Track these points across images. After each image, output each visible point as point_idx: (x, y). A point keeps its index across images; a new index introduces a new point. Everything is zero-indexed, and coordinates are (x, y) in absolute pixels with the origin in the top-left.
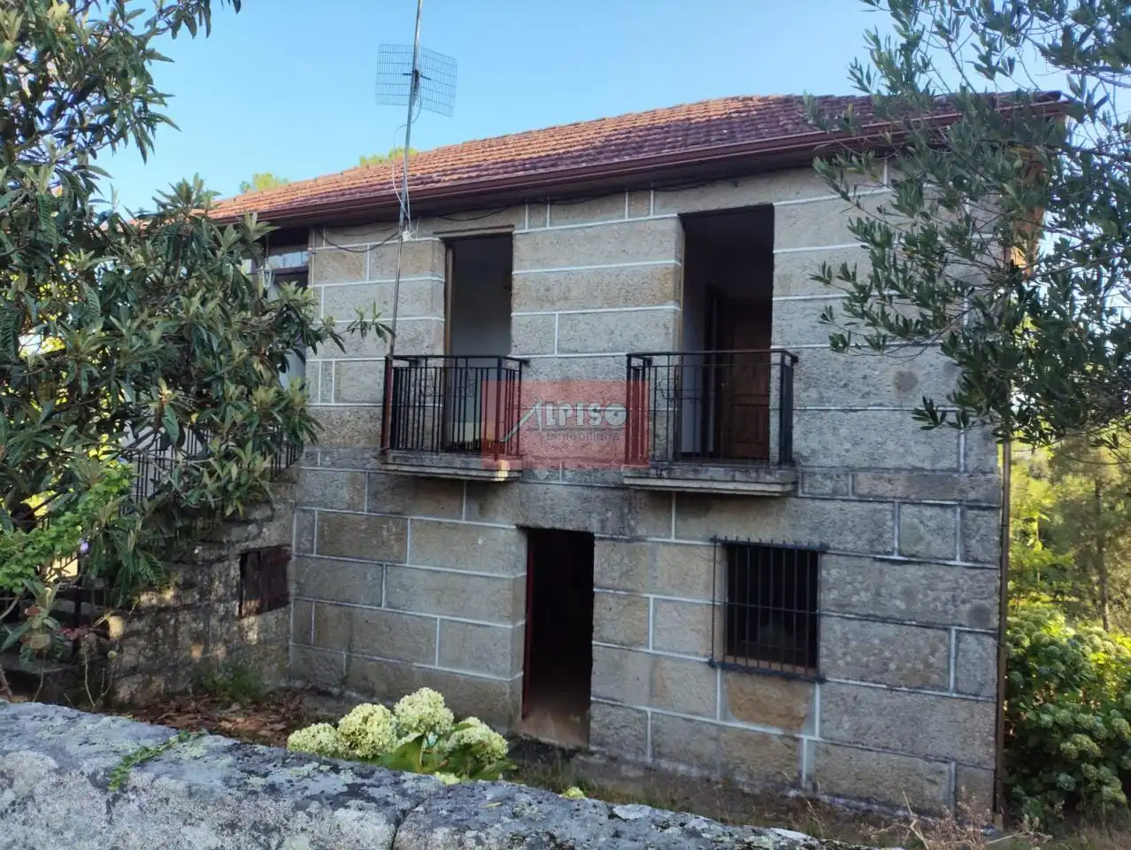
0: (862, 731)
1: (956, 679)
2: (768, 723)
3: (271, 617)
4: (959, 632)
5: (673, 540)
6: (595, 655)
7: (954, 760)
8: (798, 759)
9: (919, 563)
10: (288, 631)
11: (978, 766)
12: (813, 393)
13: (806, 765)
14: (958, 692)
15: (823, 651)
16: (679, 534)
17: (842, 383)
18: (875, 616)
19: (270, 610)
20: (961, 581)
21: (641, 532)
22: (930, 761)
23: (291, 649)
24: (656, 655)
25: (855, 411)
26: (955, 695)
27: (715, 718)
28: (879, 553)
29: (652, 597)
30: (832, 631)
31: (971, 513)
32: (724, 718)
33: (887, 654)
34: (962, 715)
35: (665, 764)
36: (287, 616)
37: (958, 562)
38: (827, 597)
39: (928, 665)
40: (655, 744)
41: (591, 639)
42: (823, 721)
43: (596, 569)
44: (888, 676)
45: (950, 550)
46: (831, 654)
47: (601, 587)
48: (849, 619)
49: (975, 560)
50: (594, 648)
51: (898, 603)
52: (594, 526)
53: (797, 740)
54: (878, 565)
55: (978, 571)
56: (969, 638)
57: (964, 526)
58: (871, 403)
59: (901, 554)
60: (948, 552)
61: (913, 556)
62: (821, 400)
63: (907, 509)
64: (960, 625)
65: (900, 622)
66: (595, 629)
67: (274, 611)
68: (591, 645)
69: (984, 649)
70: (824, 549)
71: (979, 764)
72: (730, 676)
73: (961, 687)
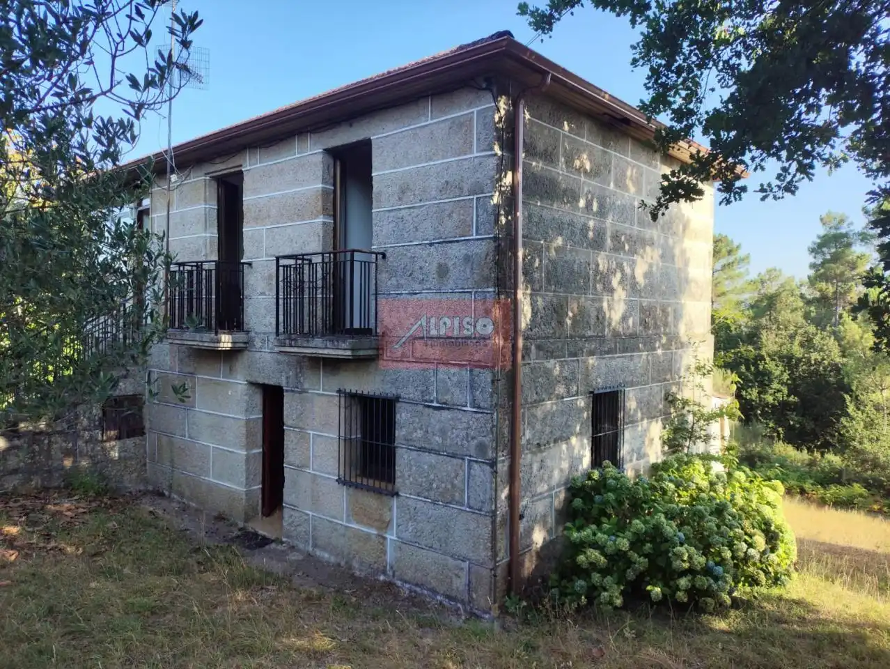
0: (418, 534)
1: (469, 497)
2: (370, 526)
3: (129, 442)
4: (470, 461)
5: (321, 392)
6: (286, 475)
7: (469, 559)
8: (384, 553)
9: (448, 409)
10: (145, 452)
11: (482, 565)
12: (394, 281)
13: (389, 557)
14: (470, 507)
15: (398, 474)
16: (326, 388)
17: (409, 273)
18: (425, 448)
19: (128, 438)
20: (471, 422)
21: (306, 386)
22: (455, 559)
23: (148, 465)
24: (315, 475)
25: (416, 294)
26: (468, 509)
27: (343, 521)
28: (426, 401)
29: (311, 432)
30: (404, 459)
31: (477, 371)
32: (348, 521)
33: (432, 477)
34: (472, 526)
35: (318, 553)
36: (144, 443)
37: (469, 409)
38: (400, 433)
39: (453, 486)
40: (314, 538)
41: (283, 463)
42: (398, 526)
43: (285, 413)
44: (432, 493)
45: (464, 399)
46: (402, 476)
47: (287, 426)
48: (410, 449)
49: (479, 407)
50: (285, 469)
51: (437, 438)
52: (284, 384)
53: (385, 538)
54: (427, 409)
55: (480, 415)
56: (476, 466)
57: (472, 380)
58: (425, 287)
59: (438, 402)
60: (462, 401)
61: (444, 403)
62: (399, 286)
63: (442, 368)
64: (470, 456)
65: (437, 453)
66: (285, 455)
67: (132, 439)
68: (283, 468)
69: (485, 475)
70: (397, 399)
71: (482, 564)
72: (352, 490)
73: (472, 503)
